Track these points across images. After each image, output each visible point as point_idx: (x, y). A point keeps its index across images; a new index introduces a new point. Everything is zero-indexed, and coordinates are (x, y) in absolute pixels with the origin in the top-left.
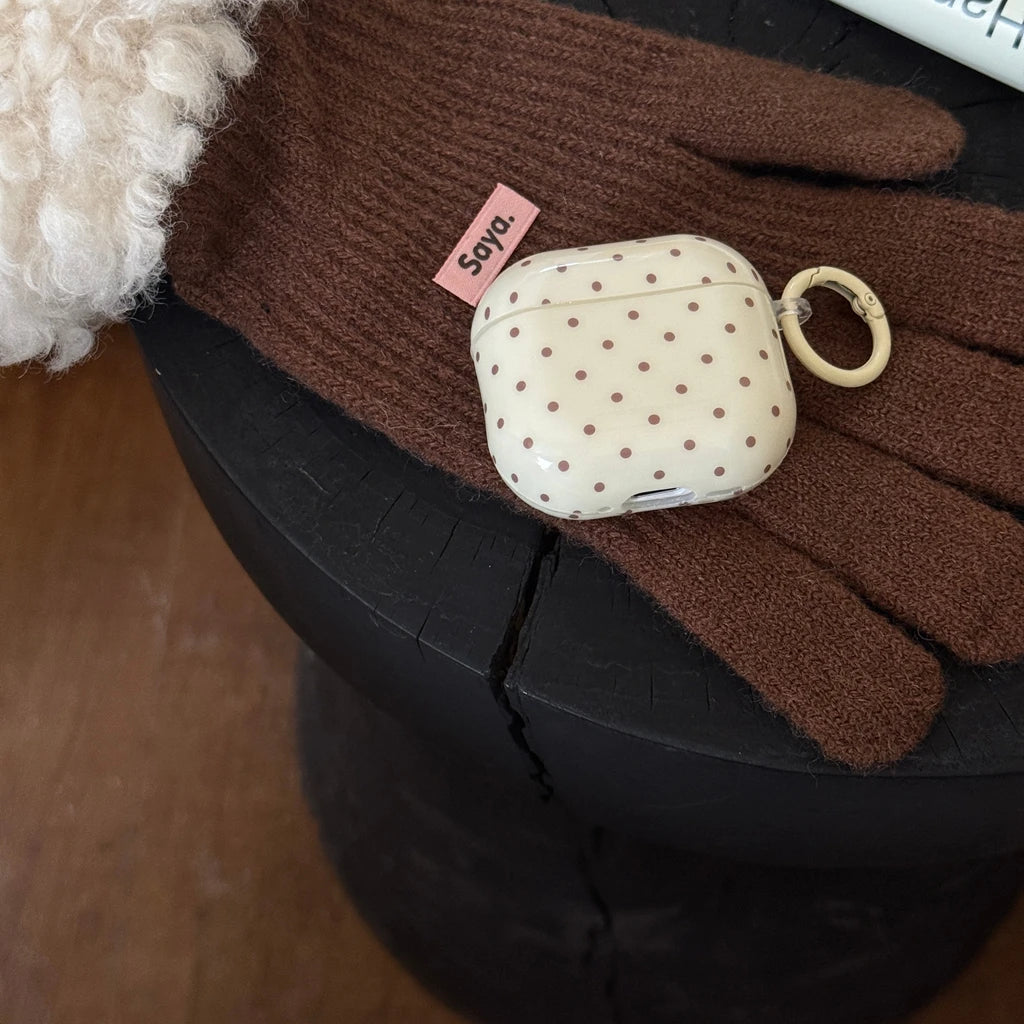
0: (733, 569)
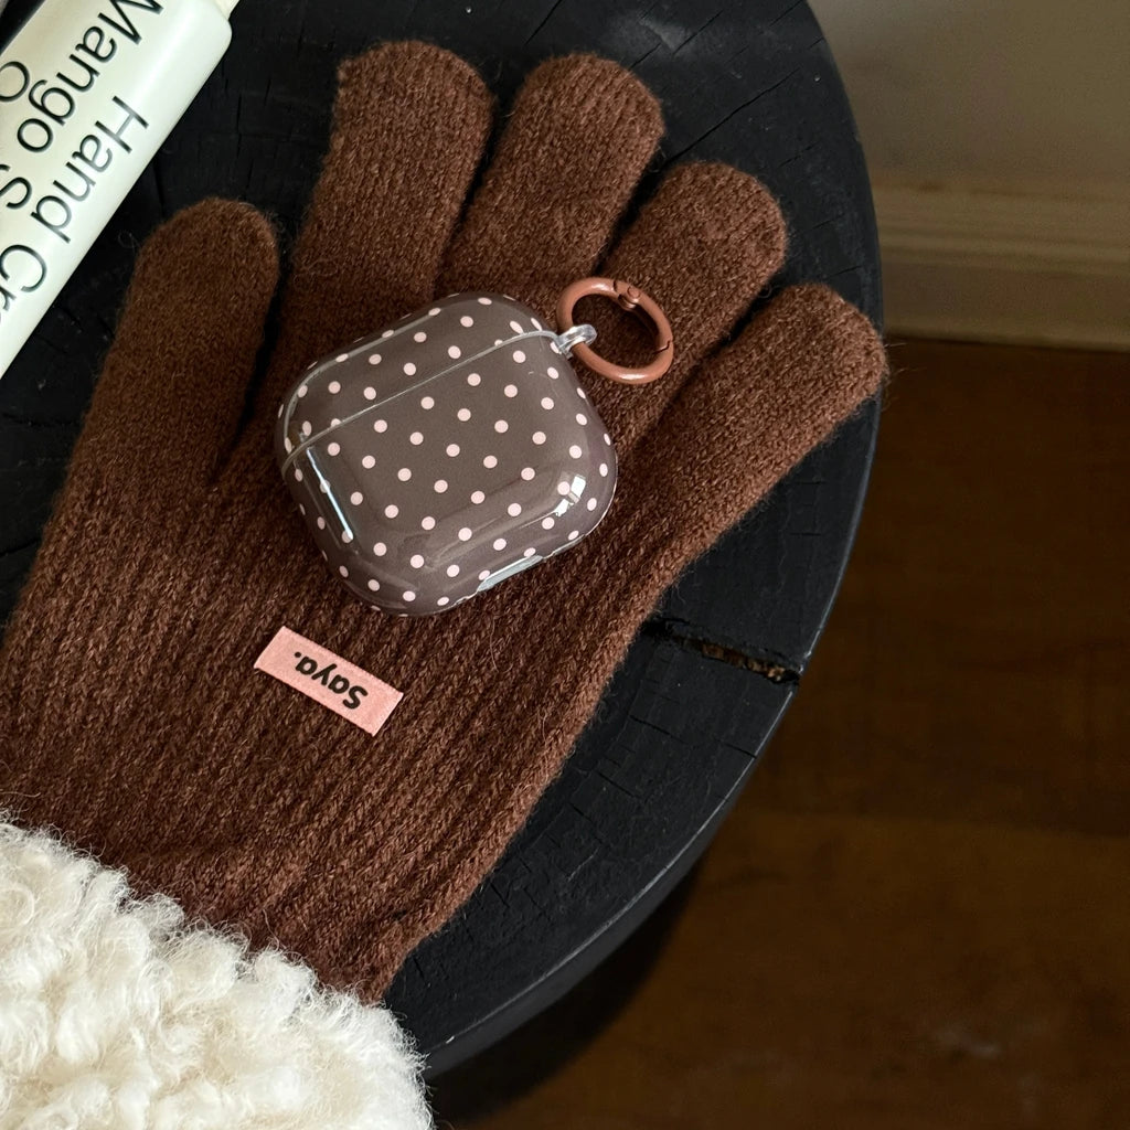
0: (705, 452)
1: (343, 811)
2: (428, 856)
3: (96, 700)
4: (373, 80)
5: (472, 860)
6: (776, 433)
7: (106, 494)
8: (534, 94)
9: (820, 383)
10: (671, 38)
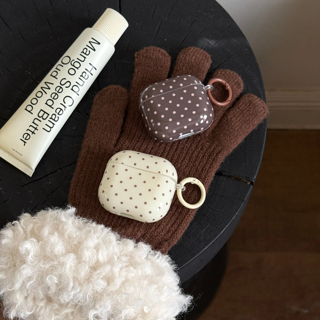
0: (228, 131)
4: (143, 56)
5: (182, 226)
6: (244, 126)
7: (91, 151)
8: (181, 56)
9: (253, 115)
10: (212, 43)
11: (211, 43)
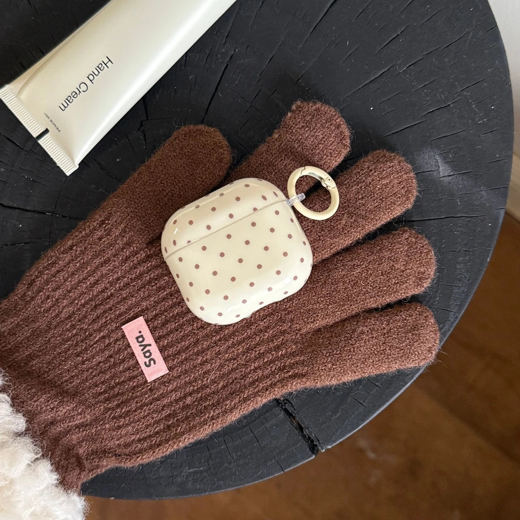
0: (339, 352)
1: (118, 406)
2: (139, 440)
3: (58, 303)
5: (154, 452)
6: (371, 361)
7: (109, 224)
9: (402, 352)
10: (443, 170)
11: (441, 168)
